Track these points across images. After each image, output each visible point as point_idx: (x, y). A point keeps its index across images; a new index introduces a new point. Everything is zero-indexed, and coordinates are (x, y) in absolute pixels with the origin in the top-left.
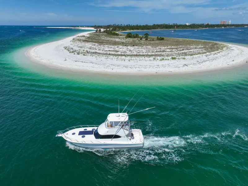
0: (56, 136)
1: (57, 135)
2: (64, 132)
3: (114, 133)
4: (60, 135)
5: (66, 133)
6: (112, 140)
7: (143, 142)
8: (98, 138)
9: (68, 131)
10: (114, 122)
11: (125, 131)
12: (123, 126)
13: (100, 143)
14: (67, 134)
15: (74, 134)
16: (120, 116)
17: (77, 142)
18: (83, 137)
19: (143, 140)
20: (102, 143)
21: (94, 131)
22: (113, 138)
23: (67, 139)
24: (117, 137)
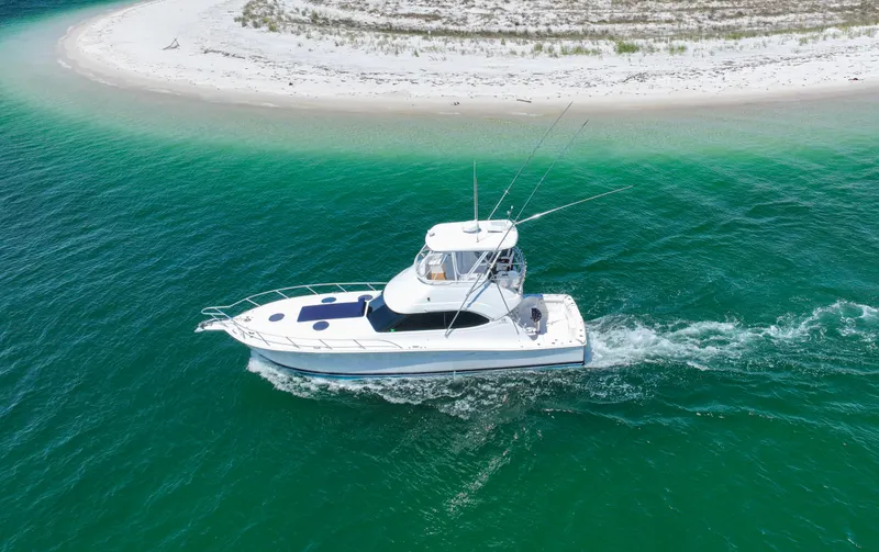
0: (199, 330)
1: (203, 326)
2: (232, 313)
3: (455, 305)
4: (216, 326)
5: (244, 316)
6: (447, 336)
7: (584, 339)
8: (388, 330)
9: (253, 306)
10: (457, 253)
11: (507, 292)
12: (494, 271)
13: (398, 350)
14: (247, 320)
15: (276, 318)
16: (480, 230)
17: (296, 350)
18: (321, 327)
19: (583, 333)
20: (405, 349)
21: (368, 302)
22: (454, 327)
23: (248, 341)
24: (469, 319)
